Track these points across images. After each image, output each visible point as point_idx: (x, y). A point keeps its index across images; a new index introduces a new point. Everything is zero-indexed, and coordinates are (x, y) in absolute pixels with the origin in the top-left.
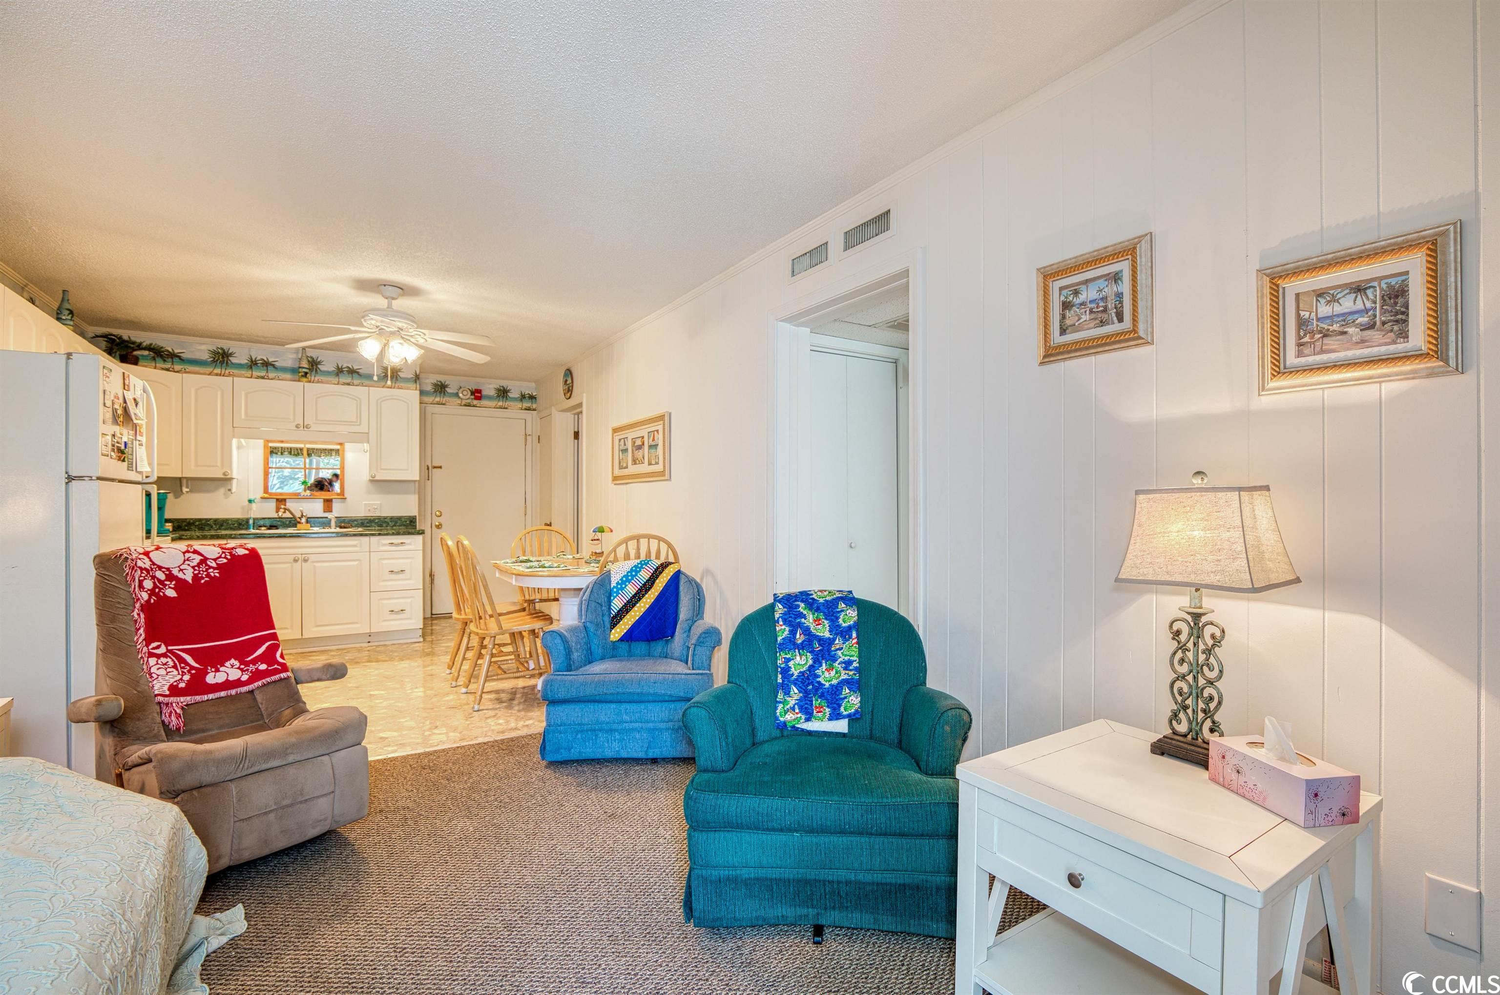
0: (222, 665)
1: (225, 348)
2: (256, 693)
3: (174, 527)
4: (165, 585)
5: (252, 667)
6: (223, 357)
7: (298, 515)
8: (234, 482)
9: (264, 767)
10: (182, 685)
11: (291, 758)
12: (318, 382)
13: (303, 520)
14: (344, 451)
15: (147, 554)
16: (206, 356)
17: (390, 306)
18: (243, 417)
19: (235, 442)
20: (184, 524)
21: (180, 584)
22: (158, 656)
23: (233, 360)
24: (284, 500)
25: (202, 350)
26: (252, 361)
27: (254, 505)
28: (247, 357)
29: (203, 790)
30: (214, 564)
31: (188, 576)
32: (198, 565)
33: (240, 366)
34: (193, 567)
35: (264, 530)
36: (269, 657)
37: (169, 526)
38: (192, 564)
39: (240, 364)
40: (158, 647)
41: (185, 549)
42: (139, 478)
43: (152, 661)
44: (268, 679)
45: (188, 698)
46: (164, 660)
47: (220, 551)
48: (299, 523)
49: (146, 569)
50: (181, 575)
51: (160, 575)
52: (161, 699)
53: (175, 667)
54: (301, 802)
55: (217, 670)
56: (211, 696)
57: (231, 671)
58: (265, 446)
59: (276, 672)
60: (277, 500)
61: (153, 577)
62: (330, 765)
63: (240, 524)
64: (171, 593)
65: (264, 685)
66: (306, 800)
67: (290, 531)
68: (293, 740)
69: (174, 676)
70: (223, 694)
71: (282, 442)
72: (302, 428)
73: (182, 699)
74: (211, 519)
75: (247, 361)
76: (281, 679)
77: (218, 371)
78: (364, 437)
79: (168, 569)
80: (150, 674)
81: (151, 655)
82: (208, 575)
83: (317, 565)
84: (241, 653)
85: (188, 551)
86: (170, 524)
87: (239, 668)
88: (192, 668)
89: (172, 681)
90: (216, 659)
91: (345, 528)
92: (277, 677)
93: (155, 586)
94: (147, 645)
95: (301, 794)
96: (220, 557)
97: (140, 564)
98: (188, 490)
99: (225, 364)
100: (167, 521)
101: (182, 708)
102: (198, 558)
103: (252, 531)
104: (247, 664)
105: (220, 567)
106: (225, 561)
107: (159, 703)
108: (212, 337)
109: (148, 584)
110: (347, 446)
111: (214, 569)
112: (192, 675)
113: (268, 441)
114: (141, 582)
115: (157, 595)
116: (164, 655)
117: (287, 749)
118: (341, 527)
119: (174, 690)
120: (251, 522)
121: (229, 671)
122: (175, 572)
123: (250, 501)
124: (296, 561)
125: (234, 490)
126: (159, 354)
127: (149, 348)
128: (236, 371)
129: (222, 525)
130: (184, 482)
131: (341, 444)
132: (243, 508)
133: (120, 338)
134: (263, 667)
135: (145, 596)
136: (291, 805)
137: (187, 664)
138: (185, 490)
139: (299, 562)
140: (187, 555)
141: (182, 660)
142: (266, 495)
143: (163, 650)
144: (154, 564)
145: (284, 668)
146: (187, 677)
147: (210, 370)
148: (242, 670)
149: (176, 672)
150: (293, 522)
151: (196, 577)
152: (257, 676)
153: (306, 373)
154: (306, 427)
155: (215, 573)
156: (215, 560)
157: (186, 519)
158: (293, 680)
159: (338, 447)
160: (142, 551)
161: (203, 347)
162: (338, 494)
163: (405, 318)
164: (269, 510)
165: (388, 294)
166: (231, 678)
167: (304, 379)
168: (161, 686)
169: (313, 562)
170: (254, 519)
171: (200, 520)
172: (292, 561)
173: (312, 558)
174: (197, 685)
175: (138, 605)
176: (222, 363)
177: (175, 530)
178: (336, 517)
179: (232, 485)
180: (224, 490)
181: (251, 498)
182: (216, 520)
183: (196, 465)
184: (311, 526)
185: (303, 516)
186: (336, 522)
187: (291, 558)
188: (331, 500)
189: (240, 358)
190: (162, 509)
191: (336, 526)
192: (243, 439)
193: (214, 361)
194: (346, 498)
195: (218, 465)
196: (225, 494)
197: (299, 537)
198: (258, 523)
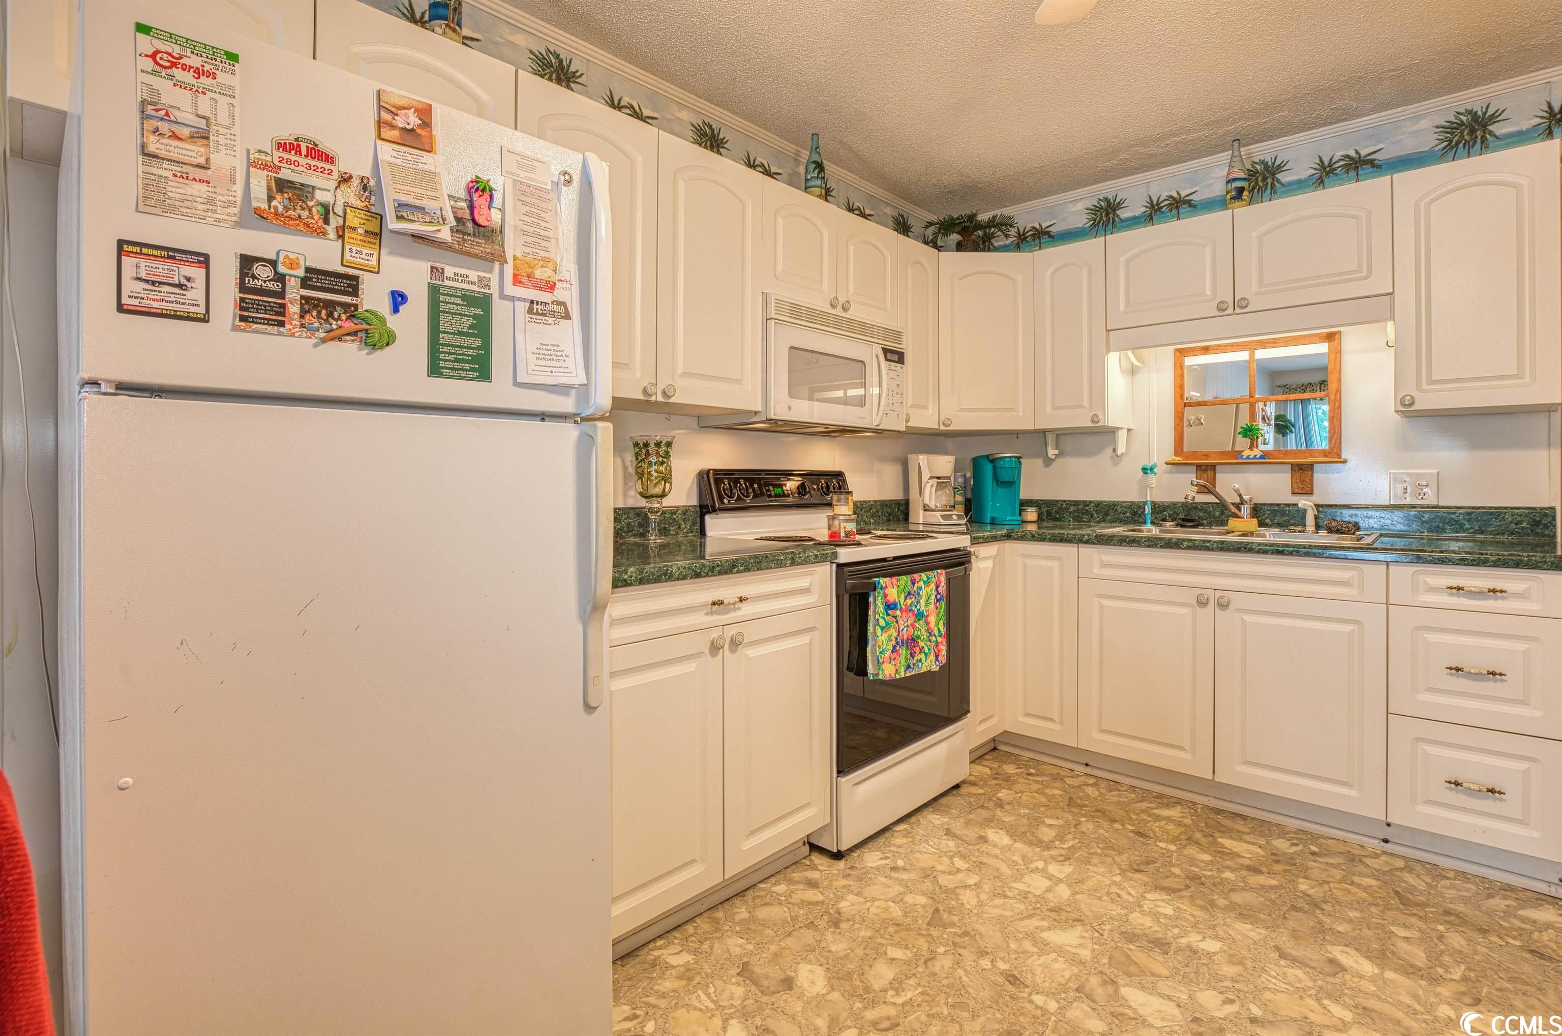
1: (1110, 197)
3: (1040, 516)
6: (1107, 214)
7: (1231, 498)
8: (1122, 437)
13: (1246, 510)
14: (1340, 350)
16: (1082, 220)
18: (1124, 308)
19: (1113, 360)
20: (1055, 509)
23: (1123, 214)
24: (1213, 467)
25: (1076, 209)
26: (1152, 206)
27: (1153, 479)
28: (1145, 201)
33: (1134, 222)
37: (1031, 514)
39: (1135, 218)
48: (1236, 516)
60: (1199, 466)
63: (1135, 513)
67: (1213, 535)
71: (1207, 351)
72: (1230, 311)
74: (1091, 502)
75: (1144, 209)
77: (1101, 241)
78: (1383, 305)
83: (1248, 618)
86: (1034, 509)
91: (1337, 535)
98: (1057, 452)
99: (1110, 226)
100: (1025, 503)
103: (1148, 530)
110: (1351, 341)
118: (1329, 533)
120: (1148, 510)
123: (1144, 470)
124: (1202, 603)
125: (1121, 449)
126: (1018, 237)
128: (1129, 233)
129: (1107, 515)
130: (1050, 438)
131: (1331, 340)
132: (1138, 482)
138: (1052, 452)
139: (1211, 606)
142: (1178, 459)
150: (1219, 515)
153: (1241, 190)
154: (1240, 305)
157: (1058, 501)
159: (1326, 350)
161: (1080, 204)
162: (1325, 453)
164: (1183, 488)
169: (1240, 610)
170: (1154, 504)
171: (1076, 503)
172: (1194, 601)
173: (1238, 601)
176: (1106, 225)
177: (1040, 519)
178: (1317, 506)
179: (1114, 441)
180: (1108, 452)
181: (1149, 465)
182: (1098, 504)
183: (1055, 408)
184: (1262, 524)
185: (1242, 502)
186: (1316, 517)
187: (1190, 596)
188: (1311, 466)
189: (1134, 208)
190: (1011, 484)
191: (1318, 527)
192: (1130, 353)
193: (1095, 225)
194: (1345, 462)
195: (1086, 403)
196: (1112, 458)
197: (1208, 549)
198: (1162, 512)
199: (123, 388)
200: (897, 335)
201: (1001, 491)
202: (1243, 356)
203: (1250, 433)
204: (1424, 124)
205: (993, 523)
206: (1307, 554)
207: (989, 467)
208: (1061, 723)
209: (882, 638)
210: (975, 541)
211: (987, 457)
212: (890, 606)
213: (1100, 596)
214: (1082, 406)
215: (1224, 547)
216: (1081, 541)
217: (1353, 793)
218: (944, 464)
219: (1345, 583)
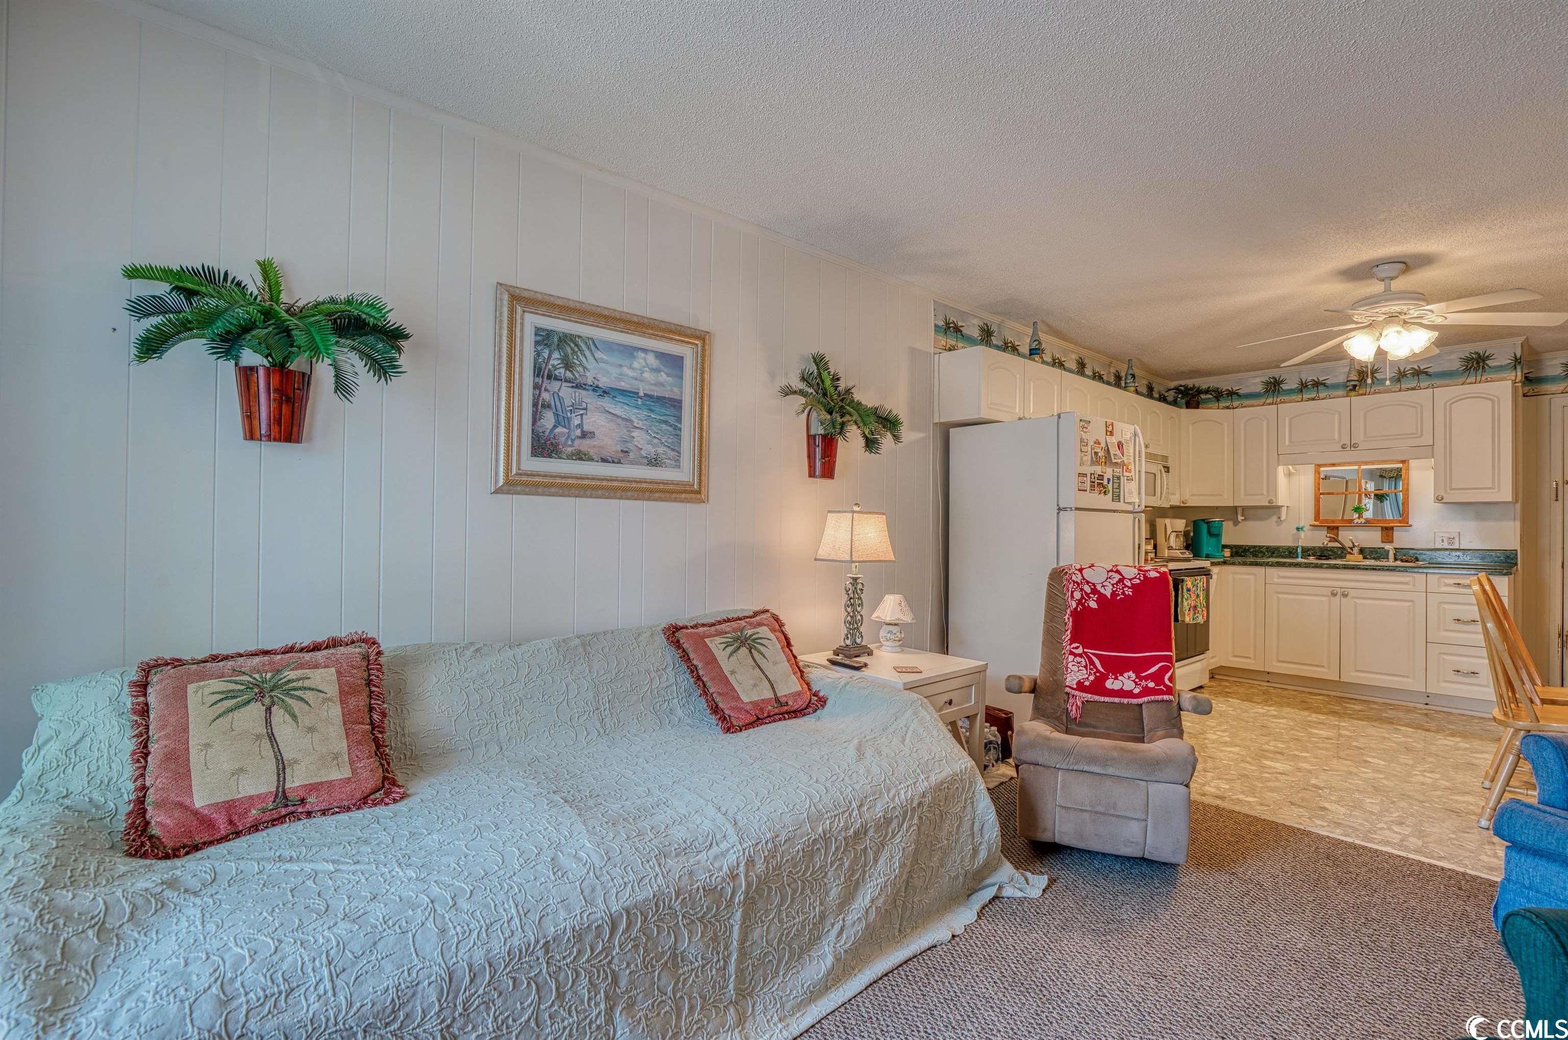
0: (1122, 675)
1: (1276, 377)
2: (1144, 707)
3: (1232, 553)
4: (1090, 598)
5: (1144, 683)
6: (1275, 386)
7: (1348, 544)
8: (1284, 510)
9: (1086, 768)
10: (1087, 683)
11: (1110, 771)
12: (1375, 393)
13: (1356, 550)
14: (1408, 469)
15: (1081, 570)
16: (1259, 388)
17: (1388, 289)
18: (1287, 443)
19: (1281, 469)
20: (1241, 550)
21: (1101, 598)
22: (1075, 655)
23: (1285, 387)
24: (1337, 528)
25: (1255, 383)
26: (1302, 384)
27: (1302, 534)
28: (1297, 381)
29: (1038, 767)
30: (1129, 584)
31: (1108, 592)
32: (1116, 584)
33: (1290, 392)
34: (1113, 585)
35: (1312, 560)
36: (1158, 677)
37: (1227, 553)
38: (1112, 582)
39: (1291, 390)
40: (1077, 648)
41: (1110, 568)
42: (1130, 508)
43: (1071, 658)
44: (1153, 698)
45: (1090, 696)
46: (1078, 659)
47: (1136, 571)
48: (1351, 553)
49: (1077, 583)
50: (1102, 591)
51: (1087, 589)
52: (1067, 690)
53: (1086, 667)
54: (1113, 815)
55: (1116, 678)
56: (1107, 699)
57: (1126, 681)
58: (1317, 472)
59: (1161, 692)
60: (1329, 527)
61: (1082, 590)
62: (1145, 791)
63: (1290, 552)
64: (1093, 605)
65: (1149, 702)
66: (1118, 816)
67: (1338, 562)
68: (1115, 754)
69: (1083, 674)
70: (1117, 700)
71: (1333, 465)
72: (1348, 448)
73: (1084, 695)
74: (1263, 546)
75: (1297, 386)
76: (1163, 701)
77: (1270, 400)
78: (1429, 451)
79: (1094, 584)
80: (1067, 668)
81: (1071, 653)
82: (1123, 593)
83: (1358, 601)
84: (1138, 667)
85: (1112, 571)
86: (1229, 549)
87: (1134, 681)
88: (1098, 671)
89: (1080, 678)
90: (1116, 667)
91: (1406, 561)
92: (1159, 697)
93: (1082, 597)
94: (1070, 644)
95: (1114, 808)
96: (1135, 578)
97: (1074, 578)
98: (1243, 518)
99: (1277, 393)
100: (1224, 547)
101: (1083, 703)
102: (1117, 577)
103: (1300, 560)
104: (1141, 679)
105: (1134, 586)
106: (1138, 581)
107: (1068, 694)
108: (1262, 369)
109: (1077, 595)
110: (1413, 463)
111: (1129, 588)
112: (1096, 677)
113: (1320, 466)
114: (1072, 592)
115: (1083, 605)
116: (1080, 656)
117: (1107, 760)
118: (1402, 561)
119: (1080, 686)
120: (1299, 550)
121: (1125, 681)
122: (1099, 587)
123: (1298, 529)
124: (1334, 594)
125: (1283, 517)
126: (1218, 395)
127: (1207, 391)
128: (1286, 398)
129: (1273, 553)
130: (1240, 511)
131: (1403, 462)
132: (1294, 535)
133: (1186, 387)
134: (1151, 685)
135: (1074, 604)
136: (1104, 814)
137: (1095, 667)
138: (1240, 518)
139: (1338, 596)
140: (1110, 574)
141: (1092, 663)
142: (1317, 523)
143: (1080, 651)
144: (1084, 579)
145: (1170, 691)
146: (1092, 678)
147: (1263, 400)
148: (1136, 683)
149: (1085, 672)
150: (1341, 552)
151: (1114, 594)
152: (1146, 692)
153: (1355, 386)
154: (1354, 446)
155: (1129, 592)
156: (1130, 580)
157: (1243, 546)
158: (1175, 704)
159: (1400, 465)
160: (1078, 567)
161: (1257, 380)
162: (1400, 522)
163: (1410, 299)
164: (1321, 539)
165: (1383, 275)
166: (1125, 688)
167: (1353, 393)
168: (1072, 679)
169: (1353, 598)
170: (1303, 548)
171: (1255, 547)
172: (1329, 594)
173: (1352, 593)
174: (1097, 687)
175: (1068, 611)
176: (1274, 392)
177: (1232, 556)
178: (1395, 549)
179: (1280, 513)
180: (1274, 518)
181: (1301, 526)
182: (1268, 548)
183: (1246, 495)
184: (1365, 558)
185: (1354, 546)
186: (1395, 555)
187: (1328, 591)
188: (1392, 528)
189: (1291, 384)
190: (1218, 536)
191: (1396, 559)
192: (1290, 467)
193: (1267, 391)
194: (1411, 526)
195: (1265, 493)
196: (1277, 522)
197: (1337, 568)
198: (1307, 552)
199: (1077, 509)
200: (1165, 458)
201: (1213, 540)
202: (1356, 467)
203: (1358, 510)
204: (1453, 357)
205: (1208, 556)
206: (1387, 570)
207: (1204, 527)
208: (1255, 659)
209: (1185, 603)
210: (1213, 564)
211: (1203, 520)
212: (1188, 590)
213: (1278, 593)
214: (1262, 494)
215: (1346, 567)
216: (1267, 564)
217: (1410, 680)
218: (1180, 524)
219: (1407, 583)
